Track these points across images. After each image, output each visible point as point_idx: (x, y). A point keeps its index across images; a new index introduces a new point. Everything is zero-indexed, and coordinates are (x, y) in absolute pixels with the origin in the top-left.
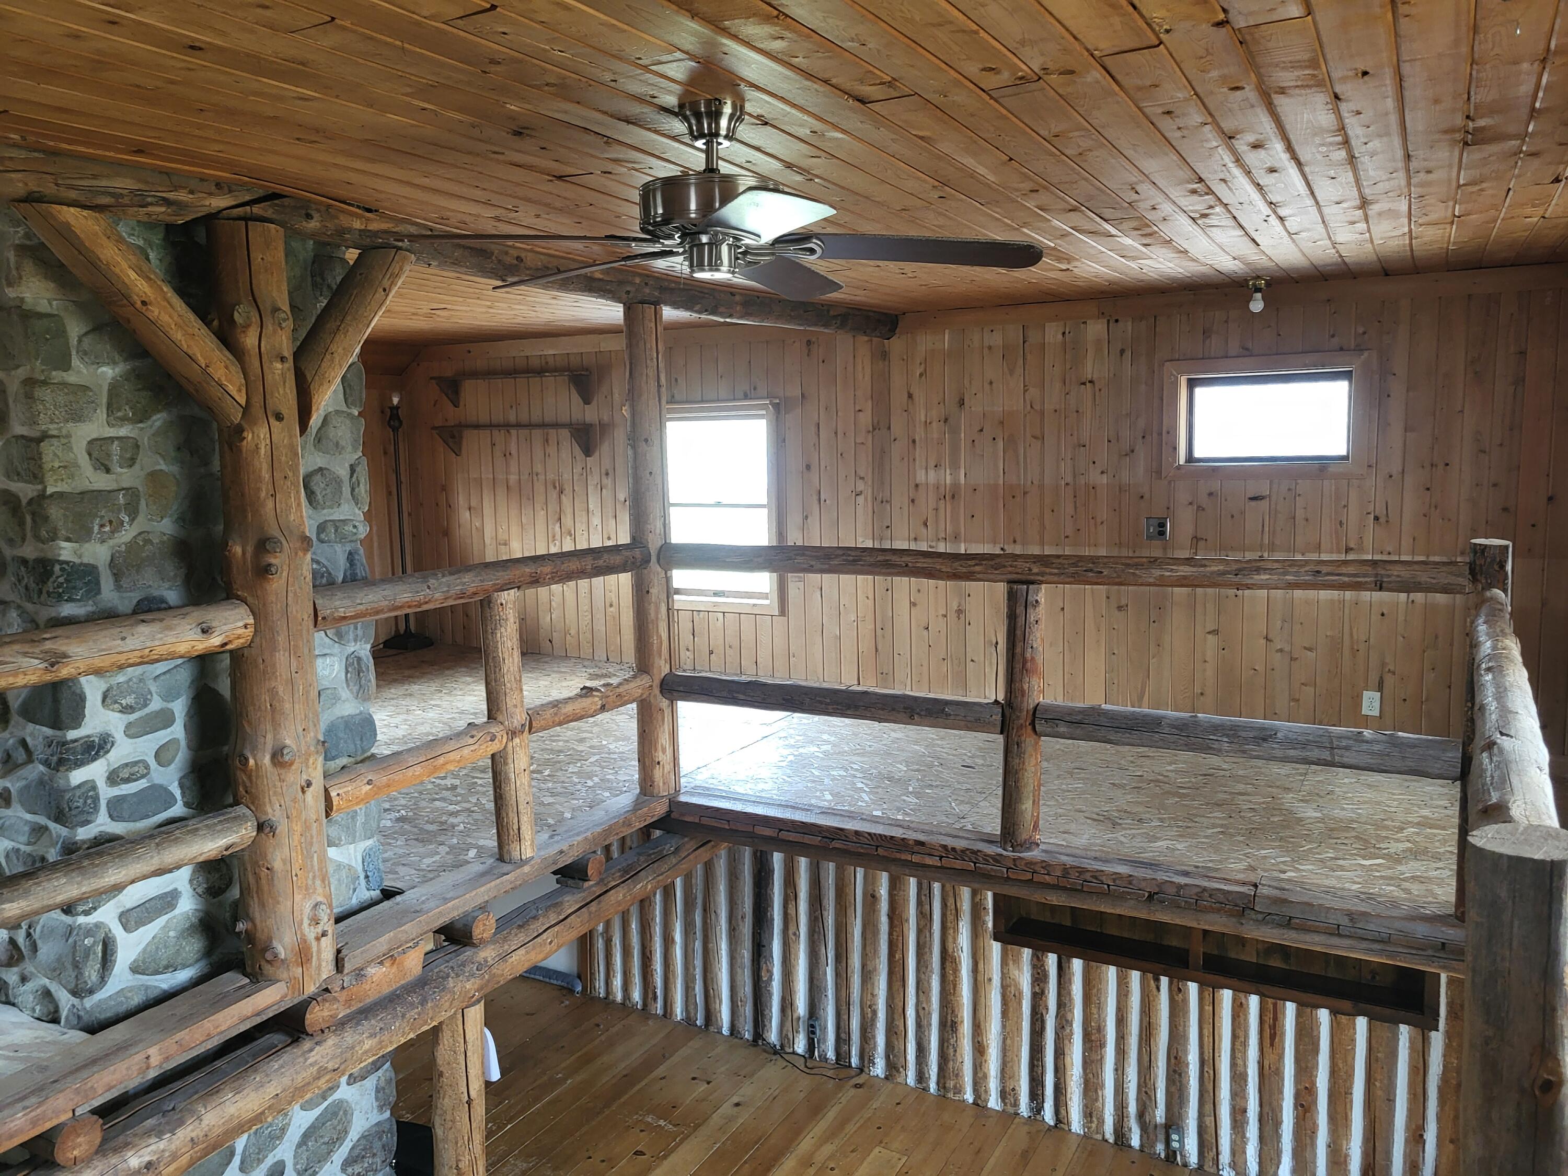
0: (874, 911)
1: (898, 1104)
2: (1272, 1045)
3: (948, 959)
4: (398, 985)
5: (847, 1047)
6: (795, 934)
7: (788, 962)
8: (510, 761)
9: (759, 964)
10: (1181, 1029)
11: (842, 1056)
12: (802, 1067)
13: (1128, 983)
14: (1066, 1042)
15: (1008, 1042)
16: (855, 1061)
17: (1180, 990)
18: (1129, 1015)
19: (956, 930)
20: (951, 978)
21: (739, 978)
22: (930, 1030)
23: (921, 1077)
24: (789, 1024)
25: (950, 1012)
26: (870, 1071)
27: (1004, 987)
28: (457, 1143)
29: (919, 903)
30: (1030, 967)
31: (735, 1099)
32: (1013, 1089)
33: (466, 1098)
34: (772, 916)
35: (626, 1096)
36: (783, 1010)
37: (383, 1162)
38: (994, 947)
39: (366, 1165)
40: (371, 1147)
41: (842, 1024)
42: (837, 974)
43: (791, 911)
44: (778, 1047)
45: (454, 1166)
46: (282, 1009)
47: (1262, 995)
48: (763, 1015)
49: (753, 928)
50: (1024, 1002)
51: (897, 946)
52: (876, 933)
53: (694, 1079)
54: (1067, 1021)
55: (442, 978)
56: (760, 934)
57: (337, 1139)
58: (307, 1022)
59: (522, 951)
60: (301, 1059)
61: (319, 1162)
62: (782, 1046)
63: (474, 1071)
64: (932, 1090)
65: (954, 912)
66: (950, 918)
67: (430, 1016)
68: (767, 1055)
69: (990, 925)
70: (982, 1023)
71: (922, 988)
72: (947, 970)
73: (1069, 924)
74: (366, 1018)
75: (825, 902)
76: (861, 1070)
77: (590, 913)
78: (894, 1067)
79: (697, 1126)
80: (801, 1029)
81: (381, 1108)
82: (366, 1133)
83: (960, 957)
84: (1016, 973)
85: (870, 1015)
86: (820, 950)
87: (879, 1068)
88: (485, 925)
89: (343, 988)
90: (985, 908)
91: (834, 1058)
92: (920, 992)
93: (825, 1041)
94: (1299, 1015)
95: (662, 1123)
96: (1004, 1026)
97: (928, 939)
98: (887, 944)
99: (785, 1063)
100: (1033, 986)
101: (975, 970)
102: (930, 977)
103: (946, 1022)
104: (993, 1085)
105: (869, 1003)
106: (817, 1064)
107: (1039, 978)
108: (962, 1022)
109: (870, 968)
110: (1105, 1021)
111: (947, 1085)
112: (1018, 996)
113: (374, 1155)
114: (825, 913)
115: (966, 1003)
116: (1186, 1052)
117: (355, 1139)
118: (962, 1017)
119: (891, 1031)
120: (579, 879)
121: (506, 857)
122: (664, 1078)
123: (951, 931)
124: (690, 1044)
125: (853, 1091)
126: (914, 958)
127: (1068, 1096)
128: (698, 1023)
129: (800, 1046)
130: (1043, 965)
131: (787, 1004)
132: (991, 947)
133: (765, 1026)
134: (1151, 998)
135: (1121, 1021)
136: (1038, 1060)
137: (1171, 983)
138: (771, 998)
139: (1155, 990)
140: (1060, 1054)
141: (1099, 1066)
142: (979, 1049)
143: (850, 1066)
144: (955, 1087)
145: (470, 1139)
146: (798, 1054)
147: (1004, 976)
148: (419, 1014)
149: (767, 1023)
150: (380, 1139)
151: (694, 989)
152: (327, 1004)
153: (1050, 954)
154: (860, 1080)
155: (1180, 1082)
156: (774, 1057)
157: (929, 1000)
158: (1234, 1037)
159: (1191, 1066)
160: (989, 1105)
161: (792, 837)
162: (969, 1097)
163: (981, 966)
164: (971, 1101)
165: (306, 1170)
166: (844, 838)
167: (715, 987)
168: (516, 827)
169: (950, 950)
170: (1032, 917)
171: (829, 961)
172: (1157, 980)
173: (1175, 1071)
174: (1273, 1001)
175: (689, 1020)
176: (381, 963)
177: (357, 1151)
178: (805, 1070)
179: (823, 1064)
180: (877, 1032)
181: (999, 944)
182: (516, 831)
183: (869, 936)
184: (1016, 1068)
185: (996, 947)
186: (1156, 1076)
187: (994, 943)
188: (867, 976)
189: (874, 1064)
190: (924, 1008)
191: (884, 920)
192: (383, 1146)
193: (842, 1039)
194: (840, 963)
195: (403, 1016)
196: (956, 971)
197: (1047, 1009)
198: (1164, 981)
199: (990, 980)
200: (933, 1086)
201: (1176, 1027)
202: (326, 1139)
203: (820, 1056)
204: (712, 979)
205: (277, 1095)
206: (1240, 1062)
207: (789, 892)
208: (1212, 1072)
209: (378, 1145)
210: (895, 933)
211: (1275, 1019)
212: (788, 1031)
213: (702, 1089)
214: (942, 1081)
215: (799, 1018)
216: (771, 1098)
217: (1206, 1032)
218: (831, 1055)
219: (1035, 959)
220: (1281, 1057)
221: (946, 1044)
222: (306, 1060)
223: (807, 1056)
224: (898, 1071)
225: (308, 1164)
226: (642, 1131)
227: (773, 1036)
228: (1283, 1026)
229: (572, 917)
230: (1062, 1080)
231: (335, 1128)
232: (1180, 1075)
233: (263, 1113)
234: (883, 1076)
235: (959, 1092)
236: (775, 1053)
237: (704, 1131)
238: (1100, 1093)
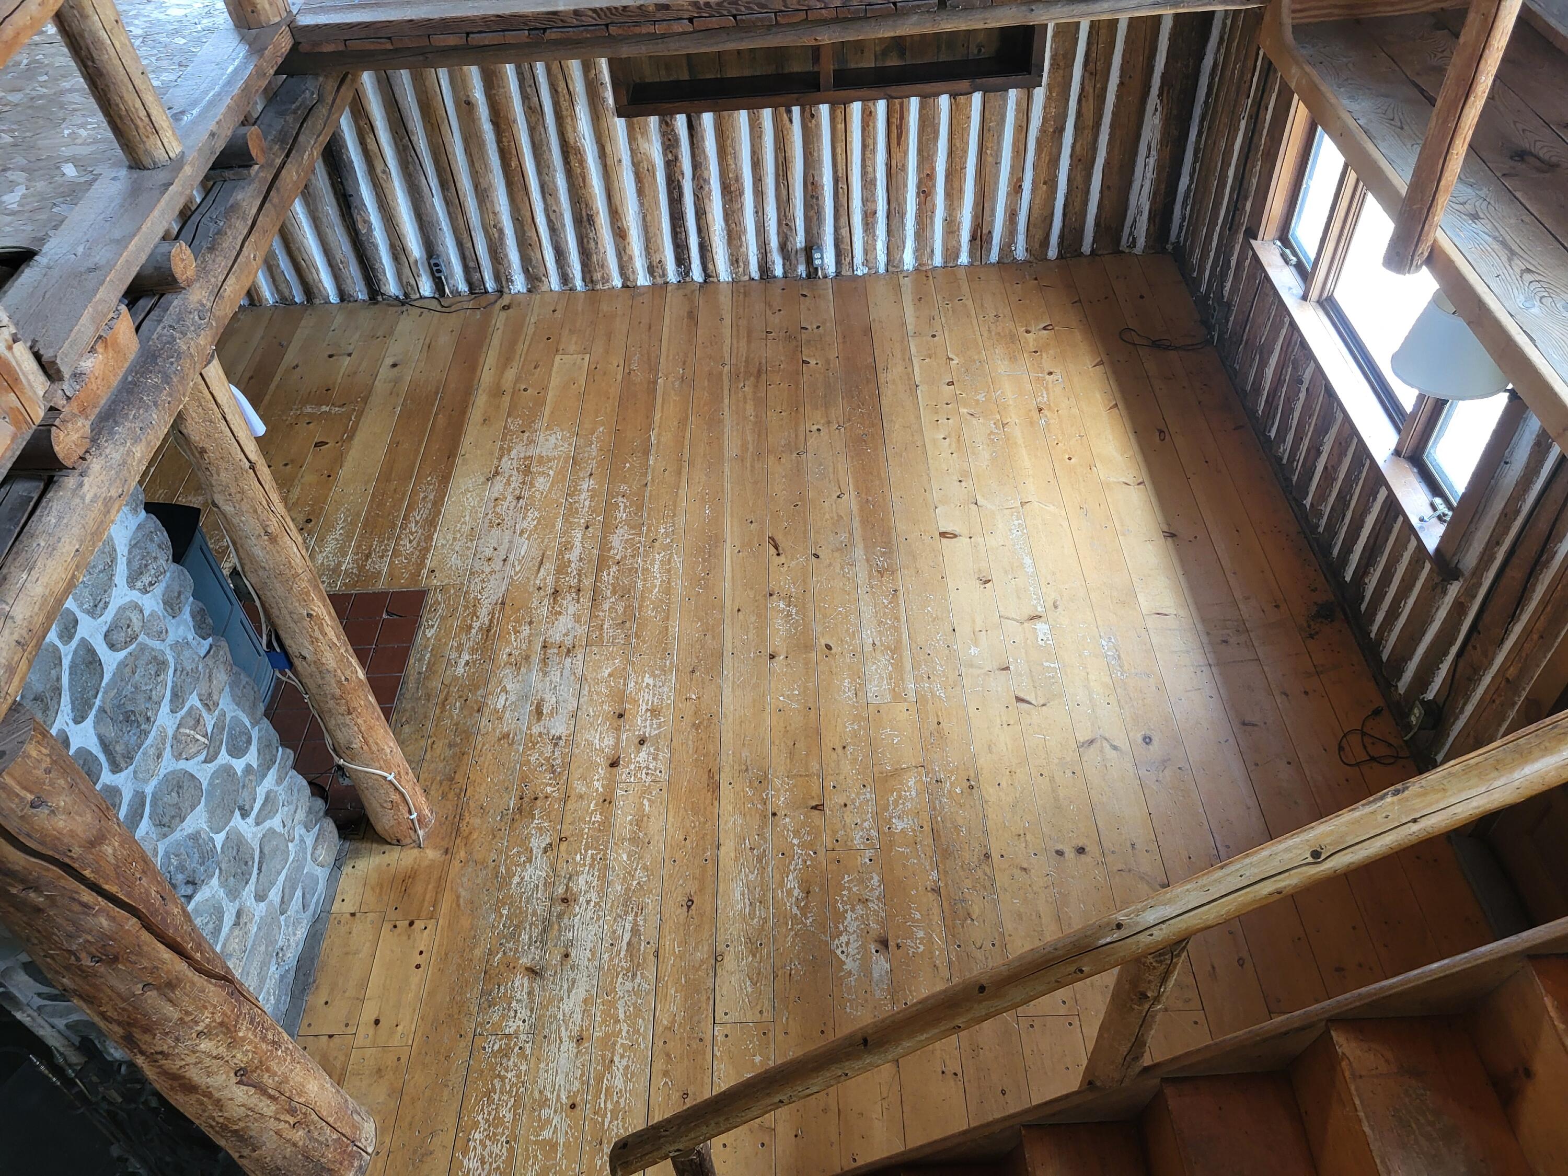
0: (472, 118)
1: (554, 311)
2: (899, 144)
3: (569, 151)
4: (124, 370)
5: (478, 274)
6: (384, 172)
7: (385, 205)
9: (351, 216)
10: (816, 154)
11: (476, 287)
12: (439, 308)
13: (760, 123)
14: (706, 201)
15: (649, 218)
16: (490, 285)
17: (812, 116)
18: (764, 156)
19: (574, 117)
20: (579, 171)
21: (331, 238)
22: (565, 231)
23: (565, 278)
24: (407, 271)
25: (583, 206)
26: (510, 289)
27: (636, 165)
28: (255, 511)
29: (525, 97)
30: (659, 136)
31: (389, 361)
32: (660, 262)
33: (248, 464)
34: (349, 158)
35: (267, 397)
36: (396, 258)
37: (167, 560)
38: (618, 124)
39: (153, 572)
40: (148, 553)
41: (467, 253)
42: (447, 203)
43: (372, 146)
44: (401, 297)
45: (262, 534)
46: (18, 453)
47: (889, 98)
48: (373, 270)
49: (331, 178)
50: (658, 174)
51: (511, 153)
52: (481, 145)
53: (331, 356)
54: (705, 180)
55: (169, 343)
56: (341, 183)
57: (112, 561)
58: (60, 456)
59: (231, 280)
60: (77, 500)
61: (105, 591)
62: (406, 295)
63: (242, 435)
64: (579, 288)
65: (567, 97)
66: (565, 104)
67: (181, 392)
68: (395, 309)
69: (611, 101)
70: (619, 208)
71: (547, 191)
72: (572, 164)
73: (687, 77)
74: (117, 423)
75: (409, 123)
76: (500, 292)
77: (275, 206)
78: (534, 278)
79: (365, 400)
80: (422, 272)
81: (135, 511)
82: (133, 542)
83: (583, 146)
84: (646, 145)
85: (496, 235)
86: (420, 181)
87: (519, 284)
88: (183, 260)
89: (68, 398)
90: (602, 84)
91: (466, 290)
92: (547, 195)
93: (452, 275)
94: (922, 107)
95: (325, 408)
96: (641, 204)
97: (543, 135)
98: (497, 154)
99: (419, 311)
100: (665, 155)
101: (602, 154)
102: (554, 177)
103: (582, 217)
104: (639, 264)
105: (492, 223)
106: (453, 300)
107: (670, 144)
108: (598, 213)
109: (484, 185)
110: (741, 169)
111: (594, 278)
112: (652, 171)
113: (155, 558)
114: (414, 138)
115: (597, 192)
116: (821, 176)
117: (126, 553)
118: (597, 208)
119: (526, 245)
121: (147, 161)
122: (297, 366)
123: (569, 120)
124: (303, 323)
125: (503, 314)
126: (532, 161)
127: (714, 252)
128: (297, 300)
129: (426, 287)
130: (673, 130)
131: (398, 250)
132: (615, 125)
133: (380, 280)
134: (785, 133)
135: (757, 164)
136: (680, 227)
137: (803, 112)
138: (377, 249)
139: (788, 122)
140: (701, 214)
141: (740, 214)
142: (620, 234)
143: (486, 292)
144: (603, 278)
145: (269, 501)
146: (426, 298)
147: (633, 152)
148: (170, 395)
149: (381, 277)
150: (152, 540)
151: (279, 265)
152: (70, 425)
153: (678, 116)
154: (505, 301)
155: (817, 205)
156: (404, 308)
157: (558, 202)
158: (864, 146)
159: (825, 187)
160: (639, 284)
161: (488, 39)
162: (617, 282)
163: (608, 149)
164: (620, 285)
165: (96, 606)
167: (306, 257)
168: (143, 114)
169: (572, 142)
170: (647, 81)
171: (434, 192)
172: (789, 112)
173: (812, 197)
174: (900, 100)
175: (285, 301)
176: (92, 350)
177: (136, 565)
178: (443, 310)
179: (459, 299)
180: (508, 250)
181: (623, 120)
182: (146, 120)
183: (475, 151)
184: (659, 241)
185: (620, 124)
186: (794, 207)
187: (617, 120)
188: (483, 195)
189: (512, 282)
190: (554, 211)
191: (485, 125)
192: (159, 546)
193: (471, 268)
194: (448, 190)
195: (155, 404)
196: (582, 162)
197: (683, 174)
198: (796, 110)
199: (620, 161)
200: (579, 283)
201: (810, 153)
202: (101, 567)
203: (451, 292)
204: (299, 249)
205: (77, 550)
206: (870, 169)
207: (362, 124)
208: (845, 187)
209: (153, 548)
210: (504, 139)
211: (902, 118)
212: (408, 278)
213: (346, 363)
214: (588, 276)
215: (416, 262)
216: (426, 347)
217: (839, 150)
218: (463, 287)
219: (664, 126)
220: (906, 153)
221: (585, 240)
222: (83, 498)
223: (437, 296)
224: (541, 281)
225: (95, 600)
226: (308, 423)
227: (392, 287)
228: (908, 122)
229: (260, 218)
230: (707, 238)
231: (103, 553)
232: (817, 198)
234: (525, 291)
235: (608, 281)
236: (403, 304)
237: (375, 401)
238: (744, 239)
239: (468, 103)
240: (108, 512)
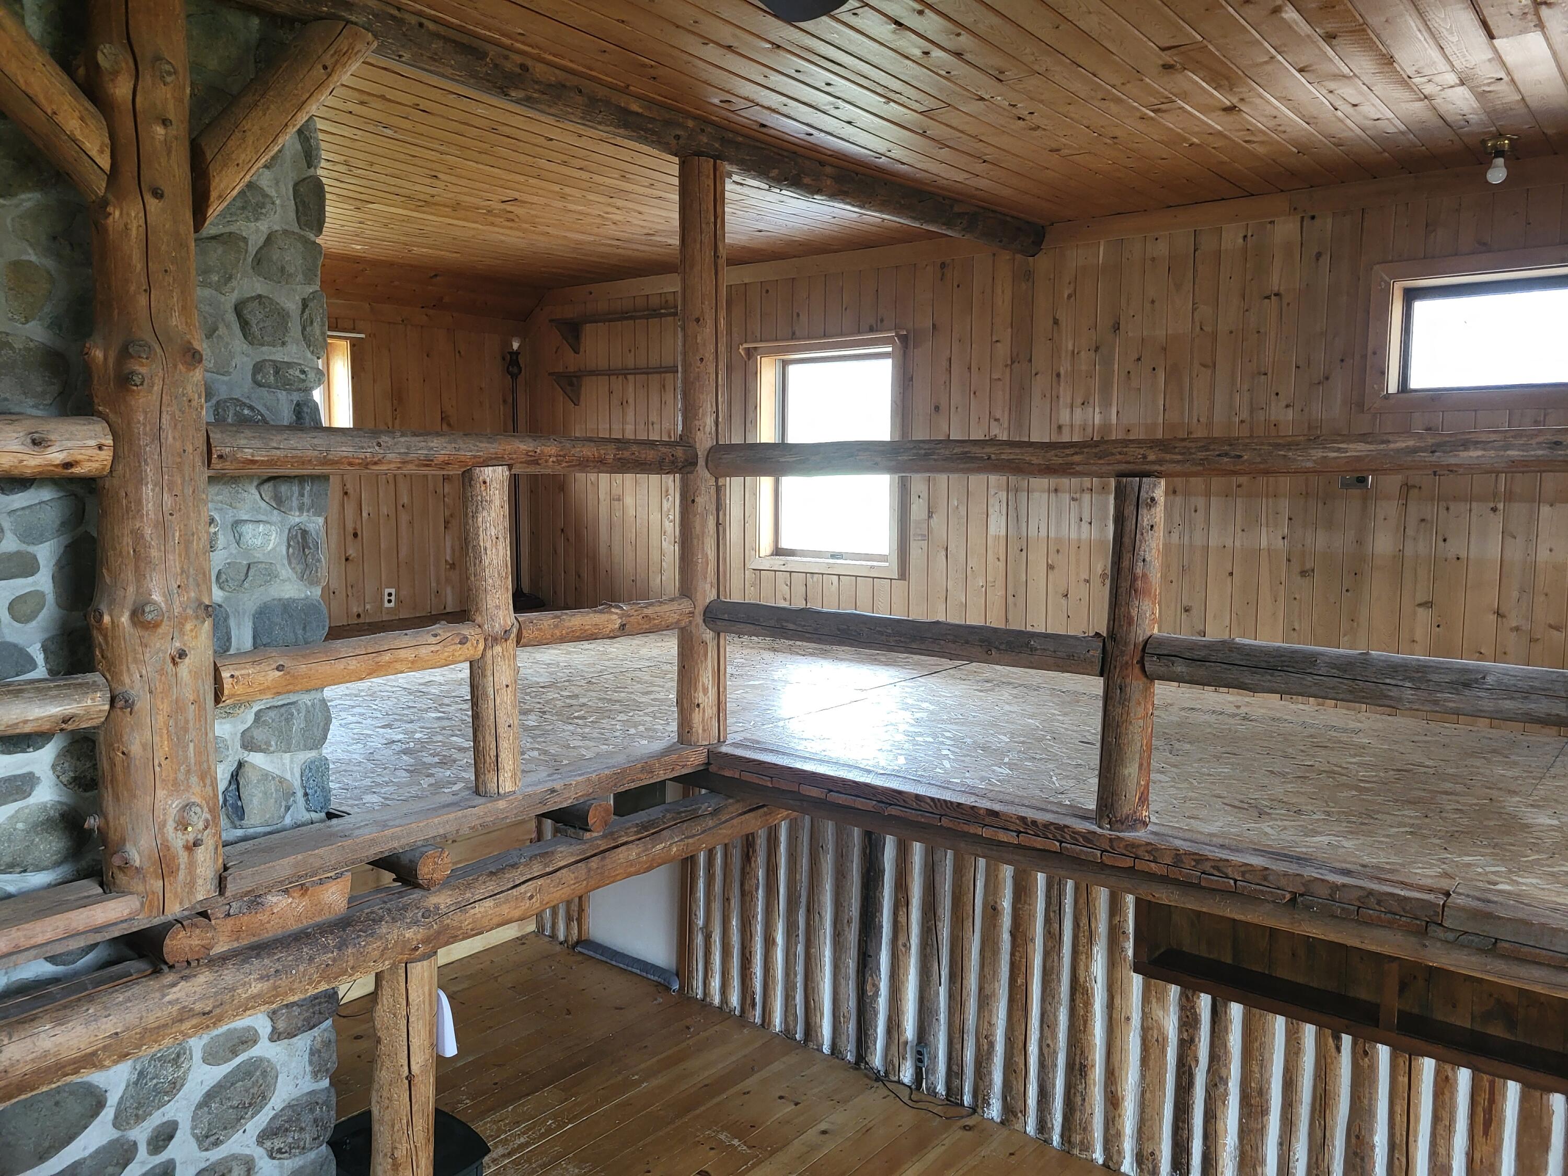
0: (995, 926)
1: (1012, 1154)
2: (1486, 1133)
3: (1079, 990)
4: (312, 922)
5: (958, 1081)
6: (905, 945)
7: (896, 977)
8: (489, 673)
9: (864, 976)
10: (1366, 1102)
11: (953, 1091)
12: (906, 1099)
13: (1299, 1038)
14: (1219, 1103)
15: (1148, 1095)
16: (967, 1099)
17: (1366, 1053)
18: (1300, 1079)
19: (1089, 956)
20: (1082, 1013)
21: (842, 990)
22: (1055, 1072)
23: (1043, 1126)
24: (894, 1048)
25: (1079, 1052)
26: (984, 1112)
27: (1145, 1031)
28: (393, 1126)
29: (1047, 921)
30: (1177, 1008)
31: (823, 1126)
32: (1152, 1154)
33: (406, 1073)
34: (881, 922)
35: (702, 1108)
36: (889, 1031)
37: (314, 1139)
38: (1135, 980)
39: (290, 1140)
40: (298, 1119)
41: (954, 1054)
42: (951, 996)
43: (902, 919)
44: (882, 1073)
45: (389, 1154)
46: (135, 930)
47: (1475, 1069)
48: (866, 1034)
49: (860, 935)
50: (1169, 1049)
51: (1019, 969)
52: (996, 952)
53: (781, 1097)
54: (1221, 1078)
55: (373, 920)
56: (866, 942)
57: (250, 1104)
58: (165, 950)
59: (489, 903)
60: (158, 995)
61: (225, 1128)
62: (886, 1072)
63: (419, 1041)
64: (1055, 1144)
65: (1087, 934)
66: (1083, 940)
67: (351, 963)
68: (868, 1081)
69: (1130, 953)
70: (1117, 1070)
71: (1047, 1022)
72: (1077, 1002)
73: (1229, 961)
74: (258, 956)
75: (940, 911)
76: (974, 1110)
77: (589, 870)
78: (1011, 1111)
79: (773, 1152)
80: (908, 1056)
81: (315, 1074)
82: (293, 1102)
83: (1092, 989)
84: (1161, 1013)
85: (986, 1047)
86: (932, 966)
87: (995, 1111)
88: (436, 863)
89: (228, 915)
90: (1124, 933)
91: (944, 1093)
92: (1045, 1026)
93: (934, 1072)
94: (1524, 1099)
95: (736, 1142)
96: (1143, 1076)
97: (1056, 964)
98: (1008, 966)
99: (887, 1092)
100: (1180, 1031)
101: (1110, 1005)
102: (1056, 1010)
103: (1074, 1064)
104: (1128, 1146)
105: (985, 1033)
106: (924, 1098)
107: (1189, 1022)
108: (1093, 1066)
109: (988, 991)
110: (1269, 1083)
111: (1073, 1139)
112: (1162, 1042)
113: (302, 1129)
114: (940, 925)
115: (1098, 1044)
116: (1371, 1132)
117: (279, 1107)
118: (1094, 1060)
119: (1010, 1068)
120: (580, 828)
121: (482, 789)
122: (748, 1093)
123: (1084, 957)
124: (784, 1059)
125: (961, 1133)
126: (1040, 985)
127: (1219, 1170)
128: (797, 1036)
129: (907, 1075)
130: (1193, 1007)
131: (894, 1025)
132: (1130, 980)
133: (868, 1047)
134: (1329, 1060)
135: (1289, 1085)
136: (1184, 1122)
137: (1354, 1044)
138: (876, 1015)
139: (1333, 1050)
140: (1210, 1117)
141: (1259, 1137)
142: (1113, 1101)
143: (962, 1105)
144: (1082, 1142)
145: (410, 1123)
146: (904, 1084)
147: (1145, 1016)
148: (334, 960)
149: (870, 1045)
150: (312, 1111)
151: (794, 998)
152: (198, 931)
153: (1202, 995)
154: (970, 1122)
155: (1362, 1168)
156: (876, 1085)
157: (1054, 1037)
158: (1436, 1119)
159: (1377, 1150)
160: (1123, 1169)
161: (841, 799)
162: (1098, 1156)
163: (1117, 1001)
164: (1101, 1161)
165: (207, 1137)
166: (902, 803)
167: (816, 999)
168: (493, 753)
169: (1082, 980)
170: (1184, 949)
171: (943, 980)
172: (1337, 1039)
173: (1356, 1154)
174: (1491, 1078)
175: (788, 1033)
176: (286, 891)
177: (278, 1123)
178: (909, 1102)
179: (930, 1099)
180: (993, 1068)
181: (1141, 977)
182: (494, 759)
183: (988, 954)
184: (1156, 1129)
185: (1137, 980)
186: (1332, 1157)
187: (1135, 975)
188: (985, 1001)
189: (989, 1104)
190: (1048, 1046)
191: (1006, 937)
192: (315, 1121)
193: (954, 1072)
194: (954, 983)
195: (311, 959)
196: (1088, 1004)
197: (1197, 1061)
198: (1347, 1040)
199: (1128, 1019)
200: (1056, 1139)
201: (1359, 1098)
202: (235, 1103)
203: (928, 1089)
204: (813, 988)
205: (117, 1034)
206: (1442, 1151)
207: (900, 896)
208: (1404, 1160)
209: (307, 1118)
210: (1017, 954)
211: (1492, 1101)
212: (893, 1056)
213: (789, 1109)
214: (1067, 1133)
215: (906, 1043)
216: (865, 1130)
217: (1398, 1109)
218: (941, 1088)
219: (1184, 1000)
220: (1497, 1150)
221: (1072, 1091)
222: (164, 996)
223: (913, 1087)
224: (1016, 1116)
225: (209, 1130)
226: (712, 1149)
227: (877, 1060)
228: (1502, 1111)
229: (563, 871)
230: (1213, 1149)
231: (247, 1091)
232: (1362, 1159)
233: (94, 1053)
234: (999, 1120)
235: (1087, 1150)
236: (878, 1079)
237: (782, 1157)
238: (1259, 1170)
239: (994, 909)
240: (181, 1021)
